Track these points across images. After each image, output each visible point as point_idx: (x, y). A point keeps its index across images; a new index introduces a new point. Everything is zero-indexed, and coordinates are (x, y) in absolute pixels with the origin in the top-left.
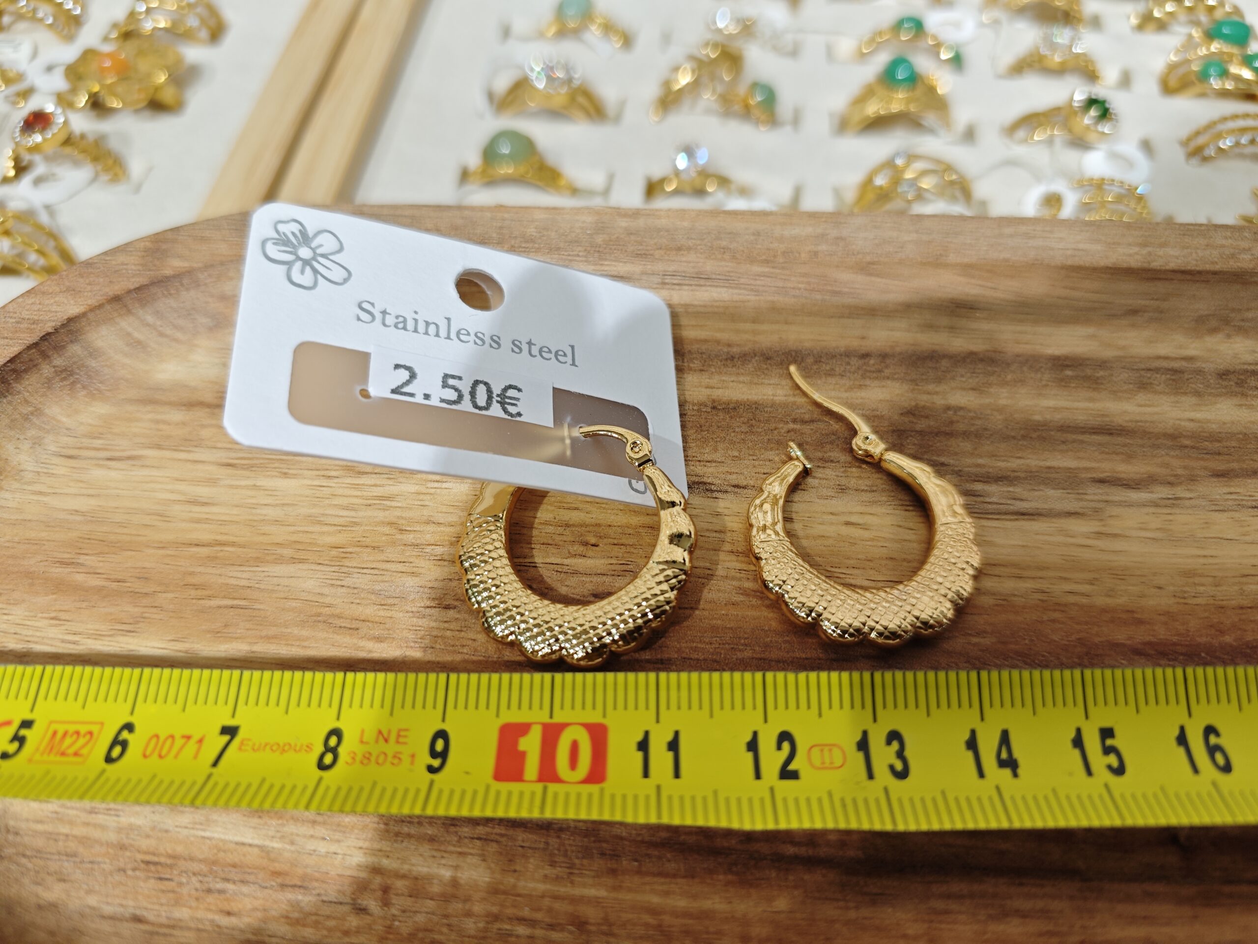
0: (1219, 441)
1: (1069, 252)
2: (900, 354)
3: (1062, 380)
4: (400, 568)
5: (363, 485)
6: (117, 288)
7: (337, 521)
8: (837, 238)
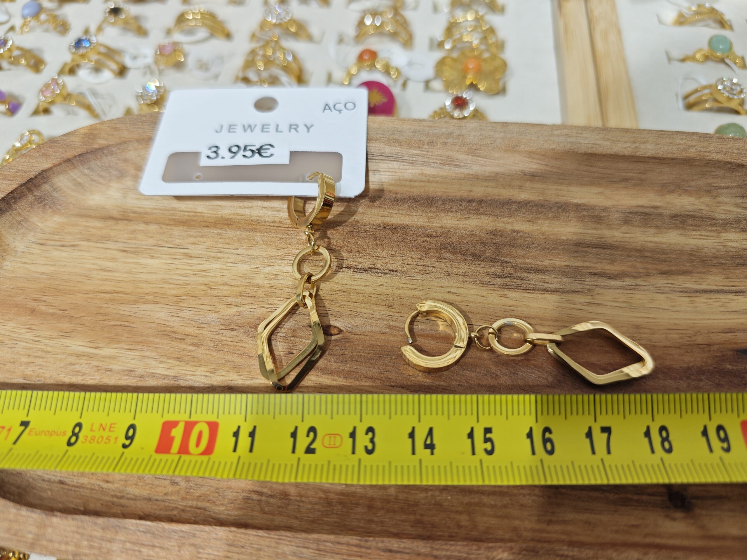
0: (666, 254)
1: (590, 146)
2: (491, 200)
3: (580, 217)
4: (209, 308)
5: (193, 263)
6: (69, 155)
7: (177, 282)
8: (459, 135)
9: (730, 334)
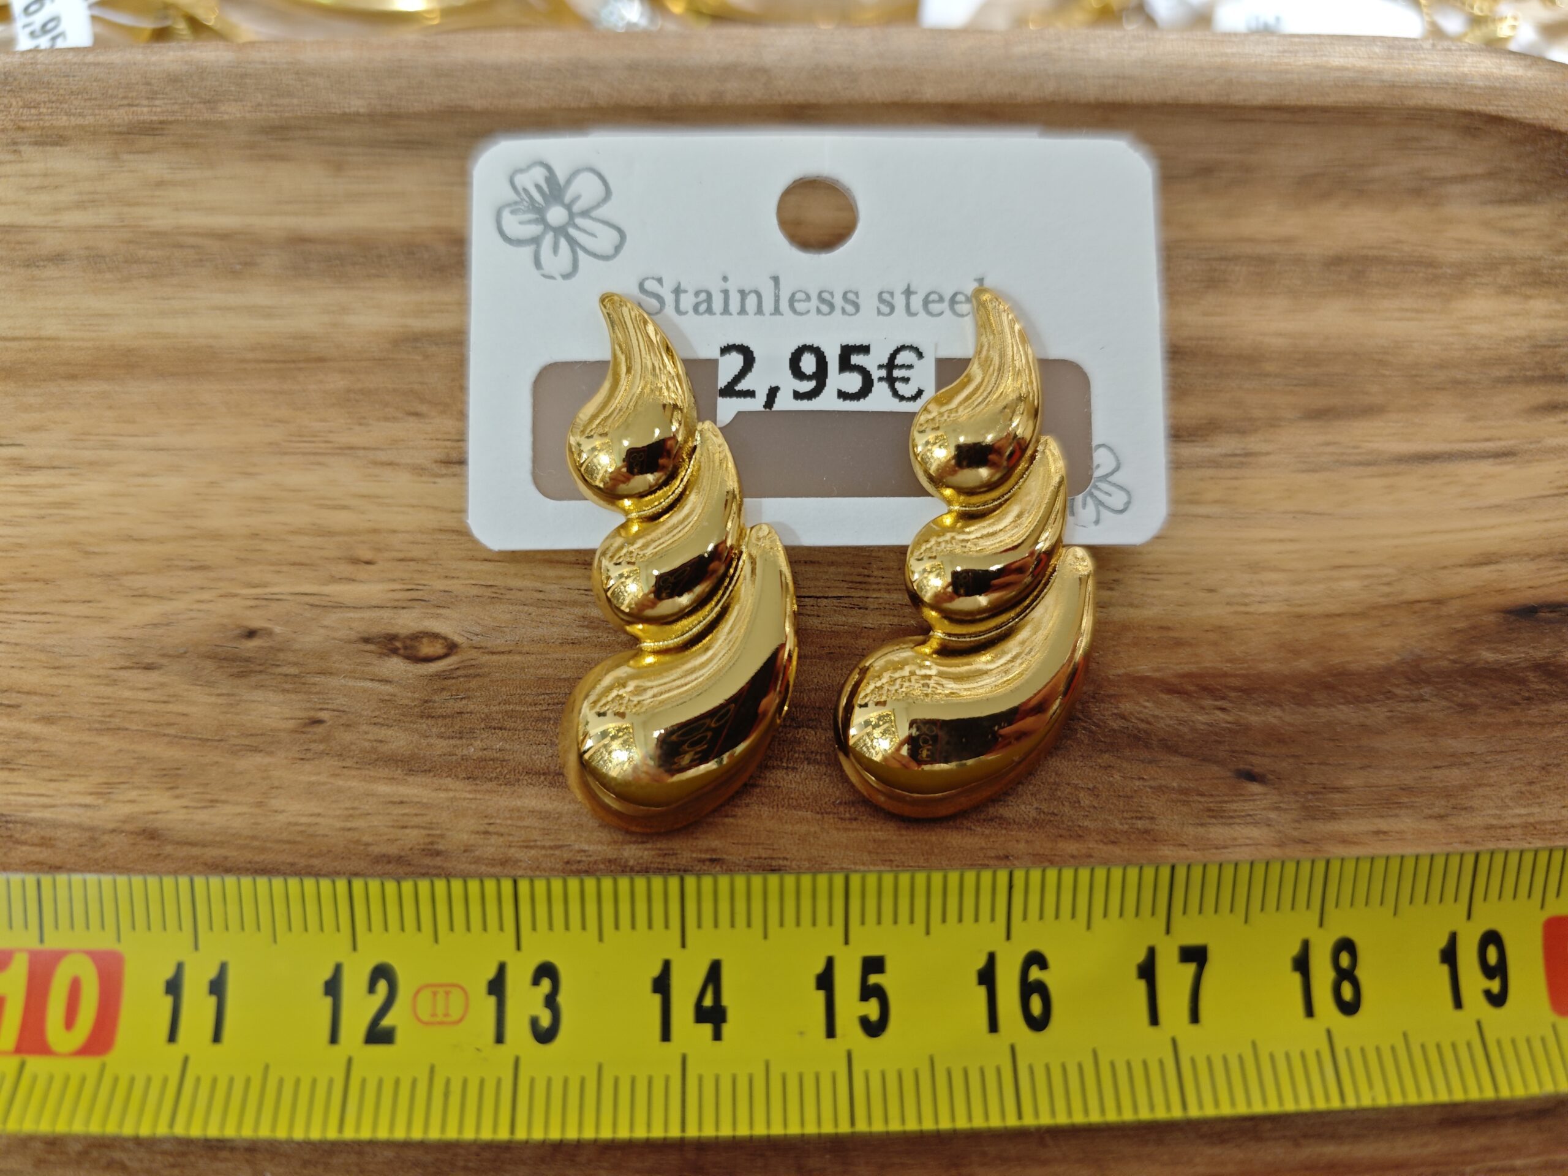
9: (1486, 569)
